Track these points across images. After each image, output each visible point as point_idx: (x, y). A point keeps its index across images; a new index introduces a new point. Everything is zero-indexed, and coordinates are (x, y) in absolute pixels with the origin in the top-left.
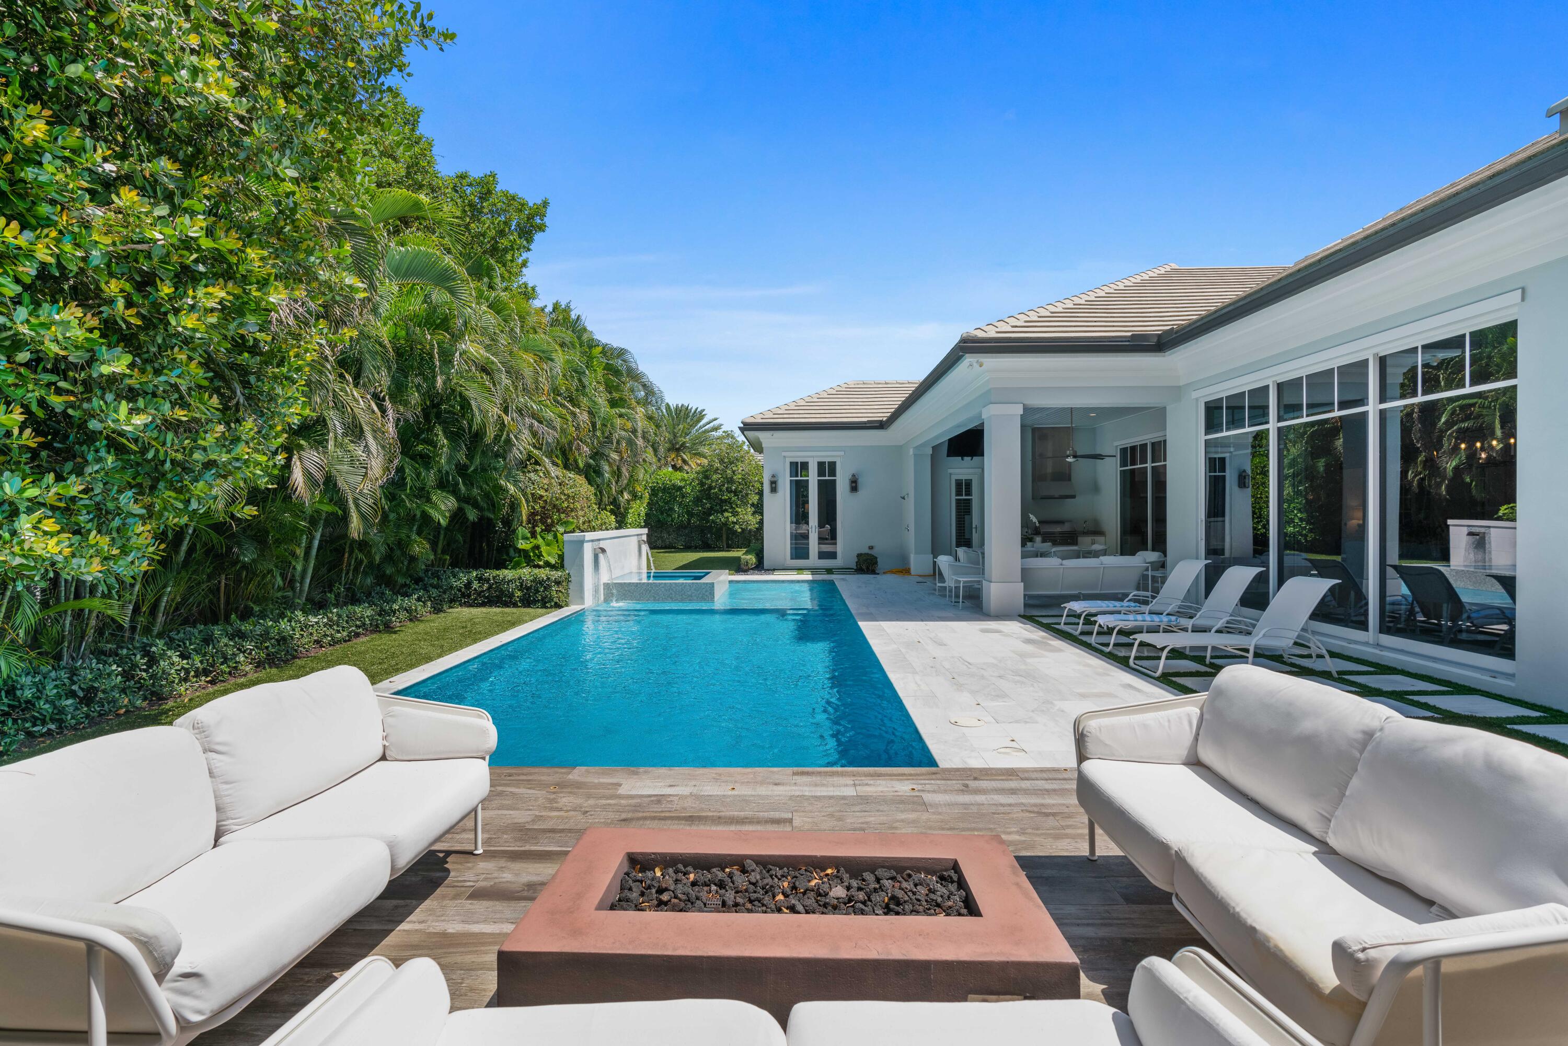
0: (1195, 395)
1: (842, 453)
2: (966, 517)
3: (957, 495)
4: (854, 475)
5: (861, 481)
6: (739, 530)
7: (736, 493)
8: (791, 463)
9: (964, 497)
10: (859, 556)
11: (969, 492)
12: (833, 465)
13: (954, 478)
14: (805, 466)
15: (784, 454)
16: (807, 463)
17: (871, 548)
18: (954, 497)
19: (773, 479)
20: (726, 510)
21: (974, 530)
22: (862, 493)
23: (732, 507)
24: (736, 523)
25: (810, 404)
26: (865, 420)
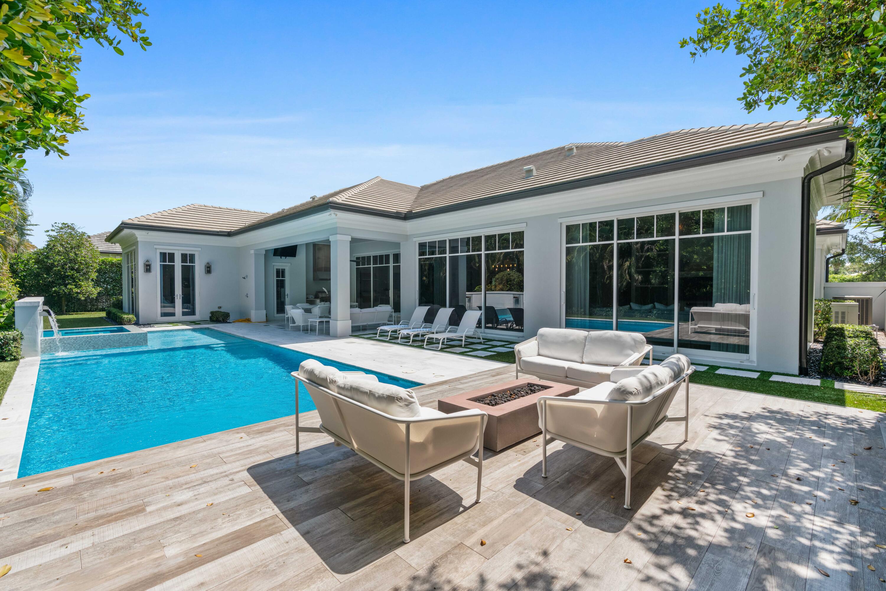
0: (415, 239)
1: (200, 249)
2: (282, 289)
3: (277, 277)
4: (208, 263)
5: (213, 267)
6: (83, 298)
7: (78, 271)
8: (161, 253)
9: (281, 278)
10: (212, 313)
11: (283, 276)
12: (192, 257)
13: (275, 268)
14: (172, 257)
15: (155, 247)
16: (173, 254)
17: (220, 308)
18: (275, 279)
19: (147, 263)
20: (69, 284)
21: (286, 297)
22: (213, 274)
23: (74, 281)
24: (80, 293)
25: (171, 215)
26: (218, 230)
